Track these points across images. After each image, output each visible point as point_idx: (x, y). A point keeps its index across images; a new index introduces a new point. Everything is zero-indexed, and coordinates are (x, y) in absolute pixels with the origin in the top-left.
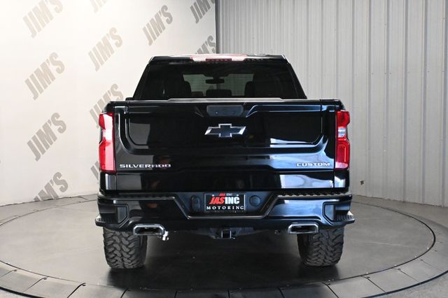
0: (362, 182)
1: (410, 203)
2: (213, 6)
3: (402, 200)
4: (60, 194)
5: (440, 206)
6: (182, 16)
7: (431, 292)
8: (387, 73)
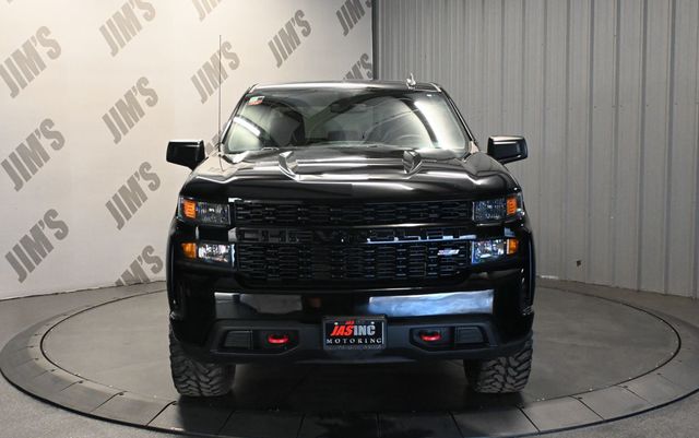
0: (579, 263)
1: (647, 292)
2: (368, 11)
3: (636, 288)
4: (151, 275)
5: (691, 298)
6: (325, 26)
7: (671, 421)
8: (616, 106)
